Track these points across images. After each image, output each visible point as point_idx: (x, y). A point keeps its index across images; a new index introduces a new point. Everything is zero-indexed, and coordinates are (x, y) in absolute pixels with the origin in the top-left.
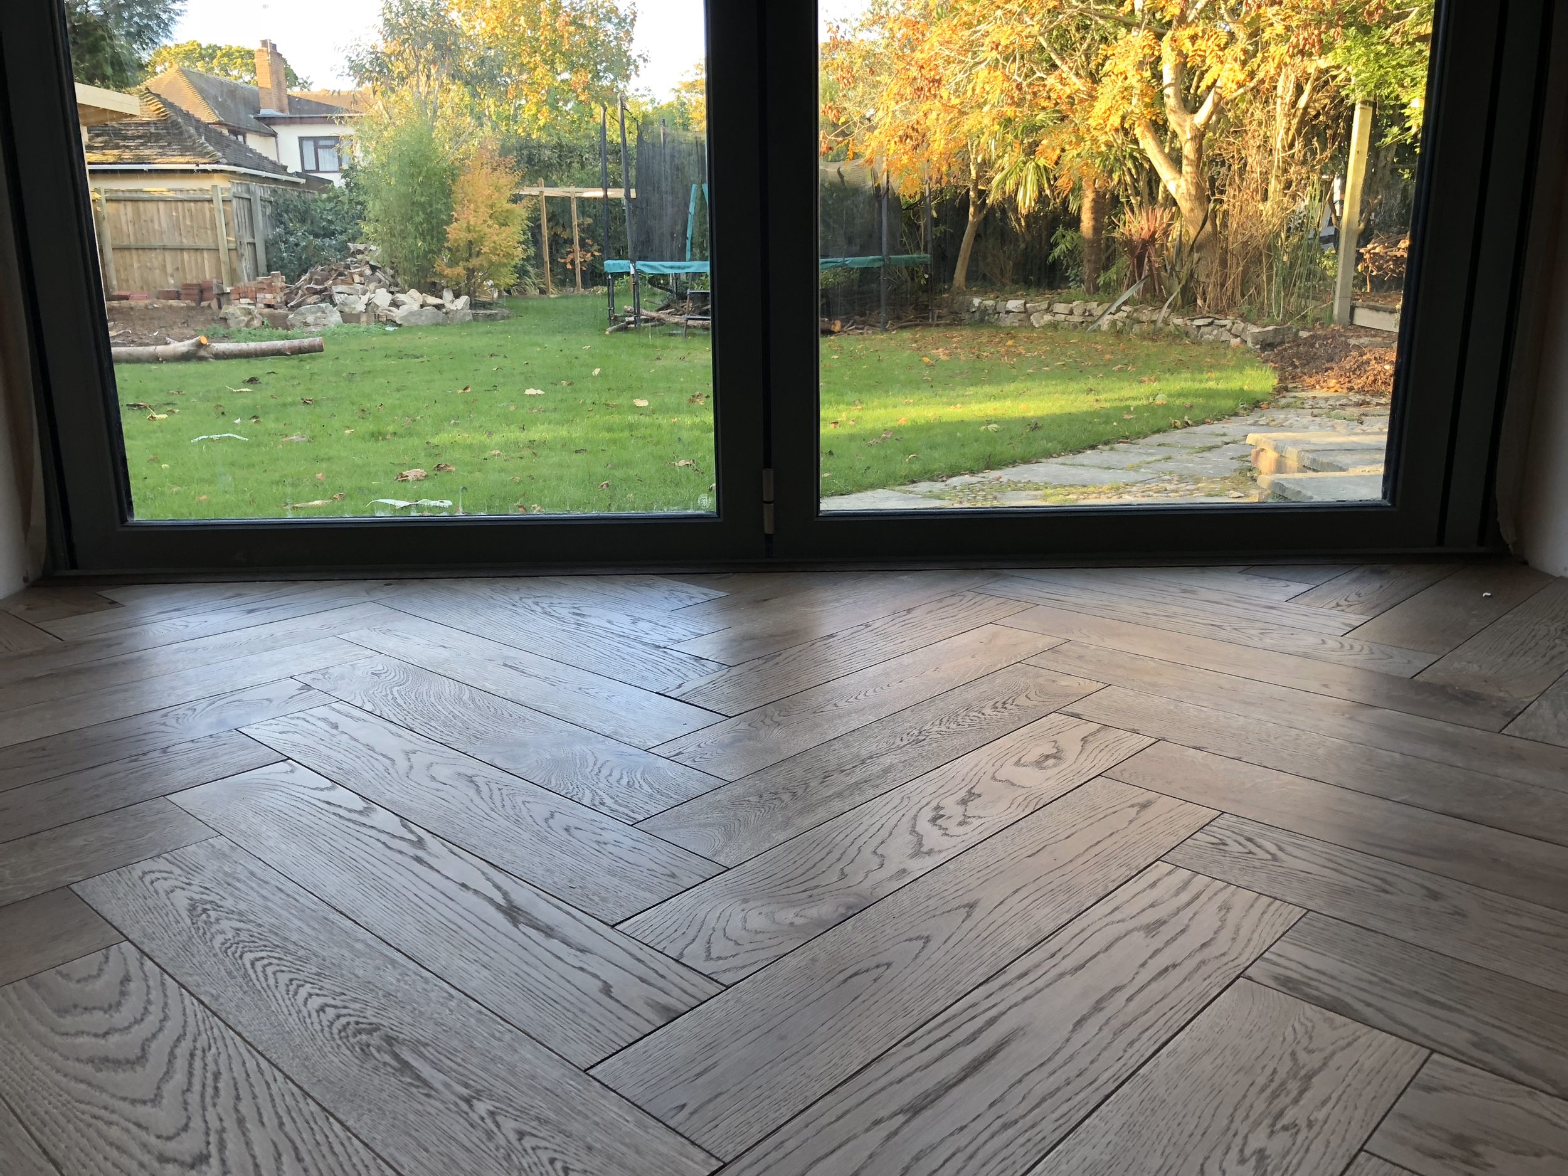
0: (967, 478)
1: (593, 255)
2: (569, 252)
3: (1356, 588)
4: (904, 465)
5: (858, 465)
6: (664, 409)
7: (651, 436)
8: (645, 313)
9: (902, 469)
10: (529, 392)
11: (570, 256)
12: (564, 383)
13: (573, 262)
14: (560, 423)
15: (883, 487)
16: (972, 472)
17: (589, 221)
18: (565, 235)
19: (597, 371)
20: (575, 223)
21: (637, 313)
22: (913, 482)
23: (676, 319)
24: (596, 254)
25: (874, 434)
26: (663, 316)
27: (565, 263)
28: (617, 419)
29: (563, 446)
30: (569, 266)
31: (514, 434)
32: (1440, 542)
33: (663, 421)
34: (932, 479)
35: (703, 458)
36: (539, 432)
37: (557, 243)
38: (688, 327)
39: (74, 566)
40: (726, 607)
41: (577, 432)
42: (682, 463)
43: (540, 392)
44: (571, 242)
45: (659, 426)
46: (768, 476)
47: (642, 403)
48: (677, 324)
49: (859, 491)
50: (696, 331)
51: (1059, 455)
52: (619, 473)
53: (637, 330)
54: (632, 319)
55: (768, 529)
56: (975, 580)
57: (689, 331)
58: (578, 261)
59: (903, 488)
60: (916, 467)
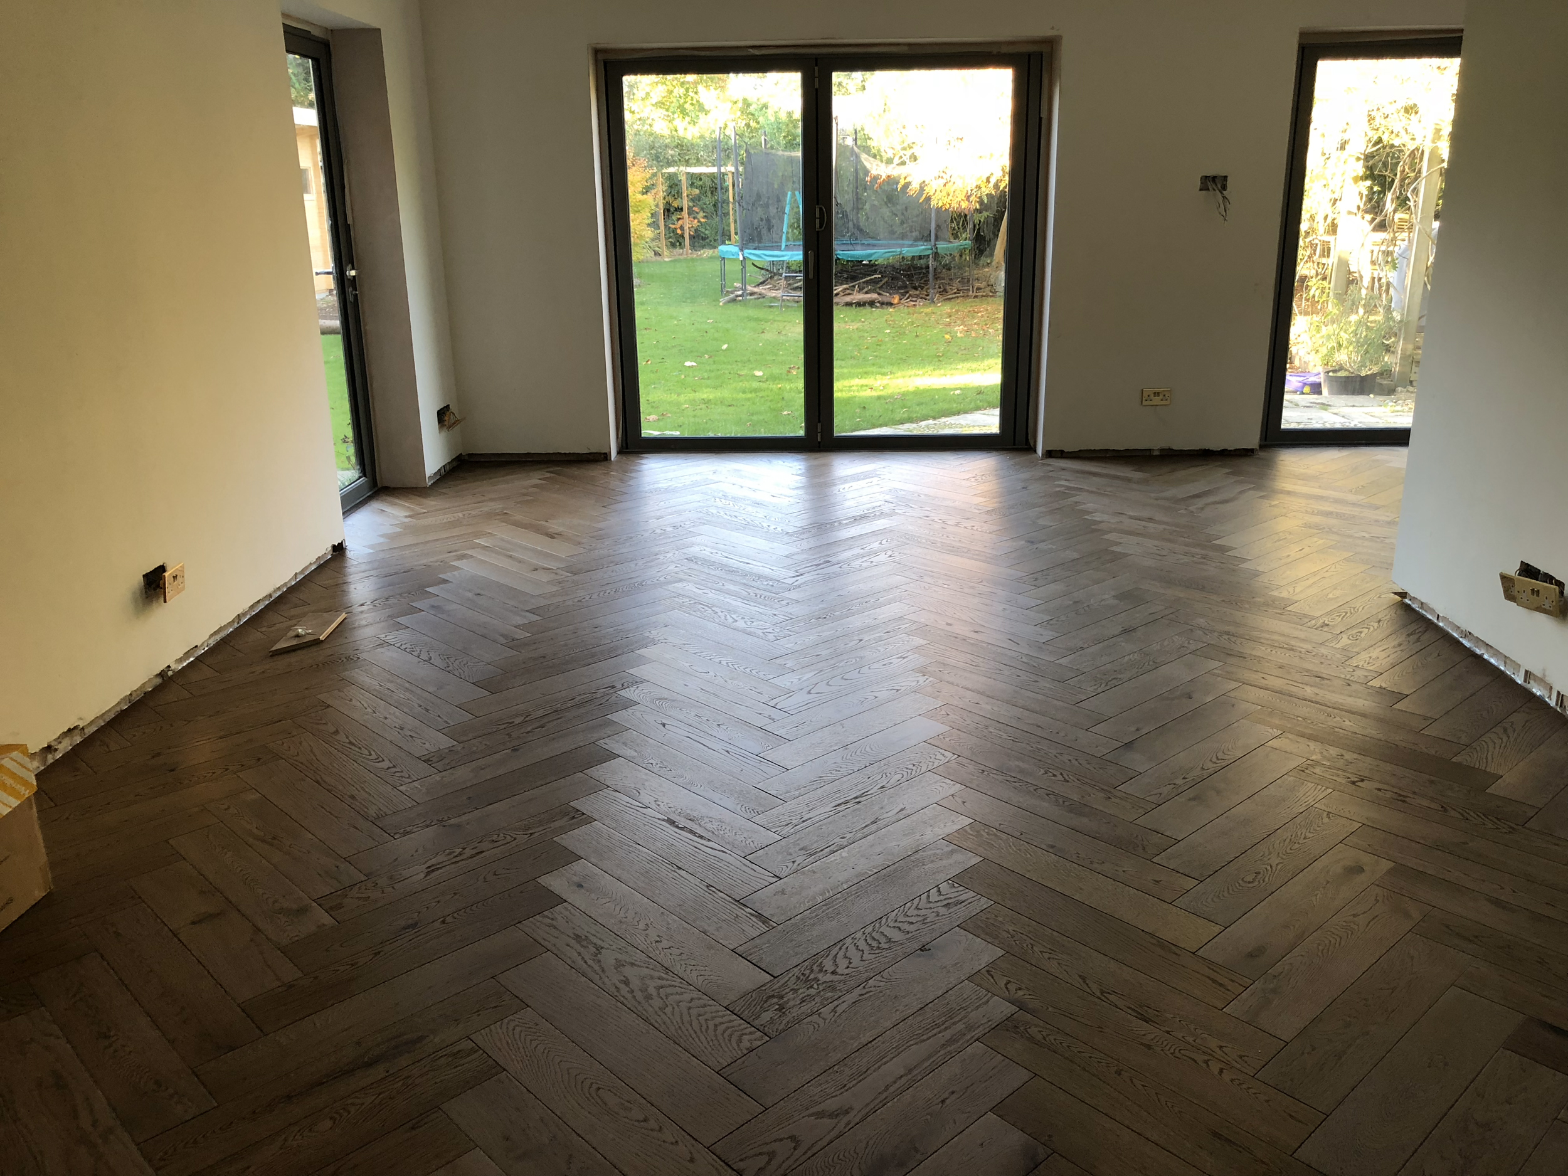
0: (931, 422)
1: (699, 222)
2: (679, 219)
3: (997, 457)
4: (901, 414)
5: (876, 414)
6: (774, 378)
7: (768, 396)
8: (750, 288)
9: (898, 417)
10: (688, 364)
11: (680, 222)
12: (707, 356)
13: (682, 228)
14: (715, 388)
15: (886, 426)
16: (934, 418)
17: (697, 191)
18: (675, 204)
19: (725, 347)
20: (685, 195)
21: (744, 289)
22: (902, 423)
23: (773, 294)
24: (703, 220)
25: (891, 396)
26: (763, 291)
27: (676, 229)
28: (746, 385)
29: (721, 402)
30: (679, 232)
31: (692, 395)
32: (1014, 445)
33: (775, 387)
34: (911, 422)
35: (797, 410)
36: (706, 394)
37: (668, 210)
38: (783, 300)
39: (627, 448)
40: (805, 460)
41: (725, 393)
42: (785, 413)
43: (694, 364)
44: (681, 209)
45: (772, 390)
46: (819, 425)
47: (759, 373)
48: (774, 298)
49: (874, 428)
50: (790, 304)
51: (985, 409)
52: (755, 418)
53: (744, 303)
54: (740, 293)
55: (819, 440)
56: (876, 454)
57: (784, 304)
58: (686, 228)
59: (896, 426)
60: (906, 415)
